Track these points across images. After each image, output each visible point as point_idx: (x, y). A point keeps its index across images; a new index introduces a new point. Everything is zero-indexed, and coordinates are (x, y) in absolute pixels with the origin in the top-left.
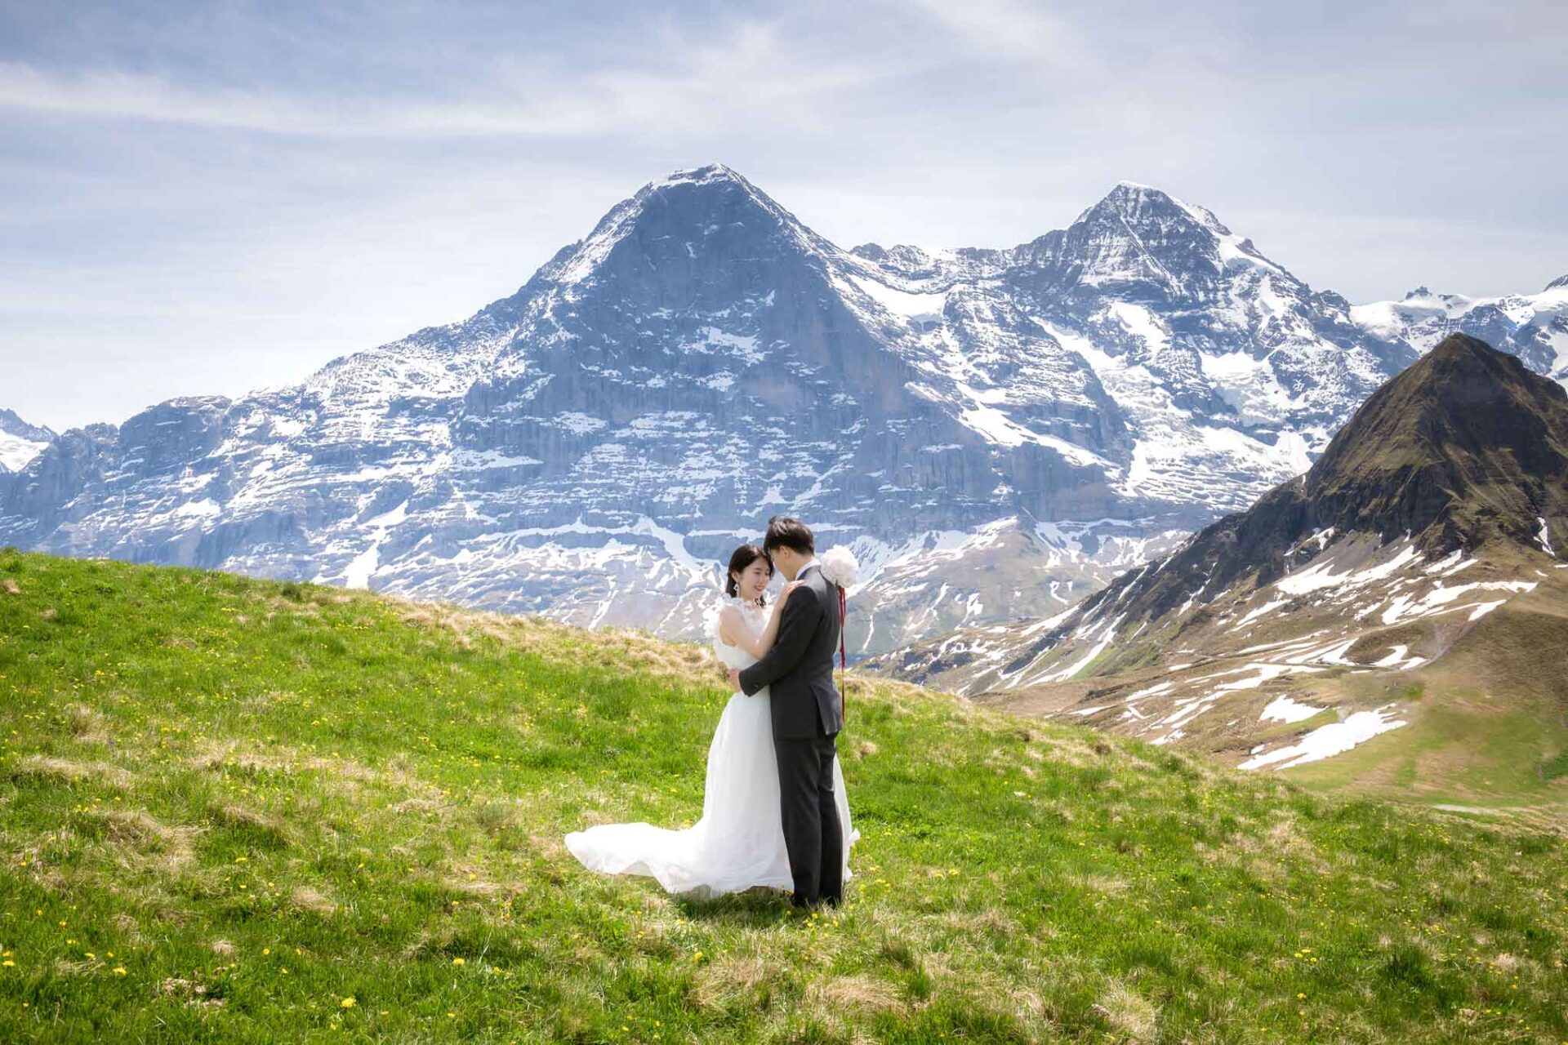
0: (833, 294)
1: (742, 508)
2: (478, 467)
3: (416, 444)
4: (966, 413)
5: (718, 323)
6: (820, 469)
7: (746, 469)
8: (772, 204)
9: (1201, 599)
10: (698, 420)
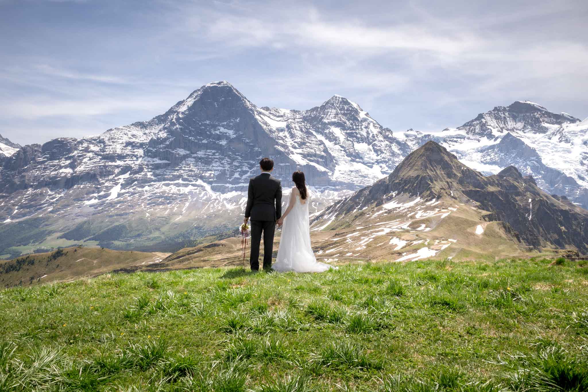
0: (256, 120)
1: (228, 178)
2: (151, 163)
3: (133, 155)
4: (291, 155)
5: (223, 126)
6: (250, 168)
7: (229, 167)
8: (239, 93)
9: (359, 209)
10: (216, 153)
